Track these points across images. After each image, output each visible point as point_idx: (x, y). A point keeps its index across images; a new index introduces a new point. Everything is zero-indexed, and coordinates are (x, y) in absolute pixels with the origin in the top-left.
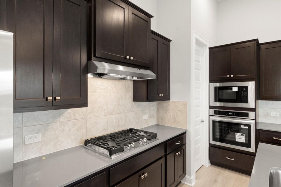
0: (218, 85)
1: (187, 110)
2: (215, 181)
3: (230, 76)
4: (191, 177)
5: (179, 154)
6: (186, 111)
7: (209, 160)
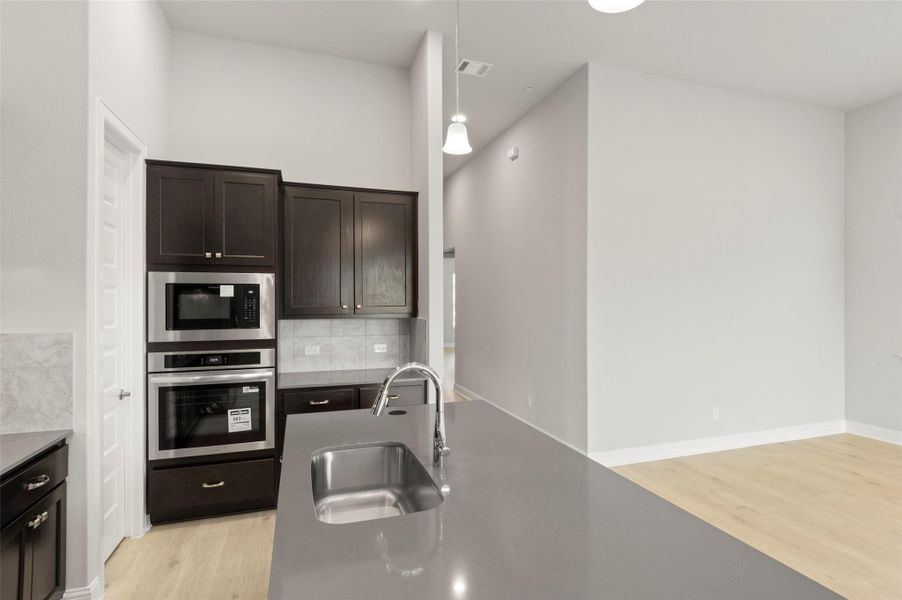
0: (172, 277)
1: (71, 363)
2: (173, 563)
3: (214, 255)
4: (89, 587)
5: (44, 519)
6: (68, 367)
7: (147, 513)
